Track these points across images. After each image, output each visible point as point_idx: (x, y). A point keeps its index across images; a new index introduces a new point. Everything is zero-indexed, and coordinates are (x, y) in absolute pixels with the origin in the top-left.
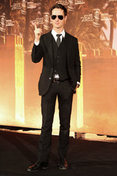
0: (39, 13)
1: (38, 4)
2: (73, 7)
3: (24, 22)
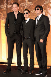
3: (6, 14)
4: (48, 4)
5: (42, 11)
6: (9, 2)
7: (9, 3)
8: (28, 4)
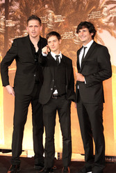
0: (18, 30)
1: (17, 22)
2: (53, 24)
3: (3, 41)
4: (97, 19)
5: (92, 34)
6: (10, 14)
7: (11, 16)
8: (53, 19)
